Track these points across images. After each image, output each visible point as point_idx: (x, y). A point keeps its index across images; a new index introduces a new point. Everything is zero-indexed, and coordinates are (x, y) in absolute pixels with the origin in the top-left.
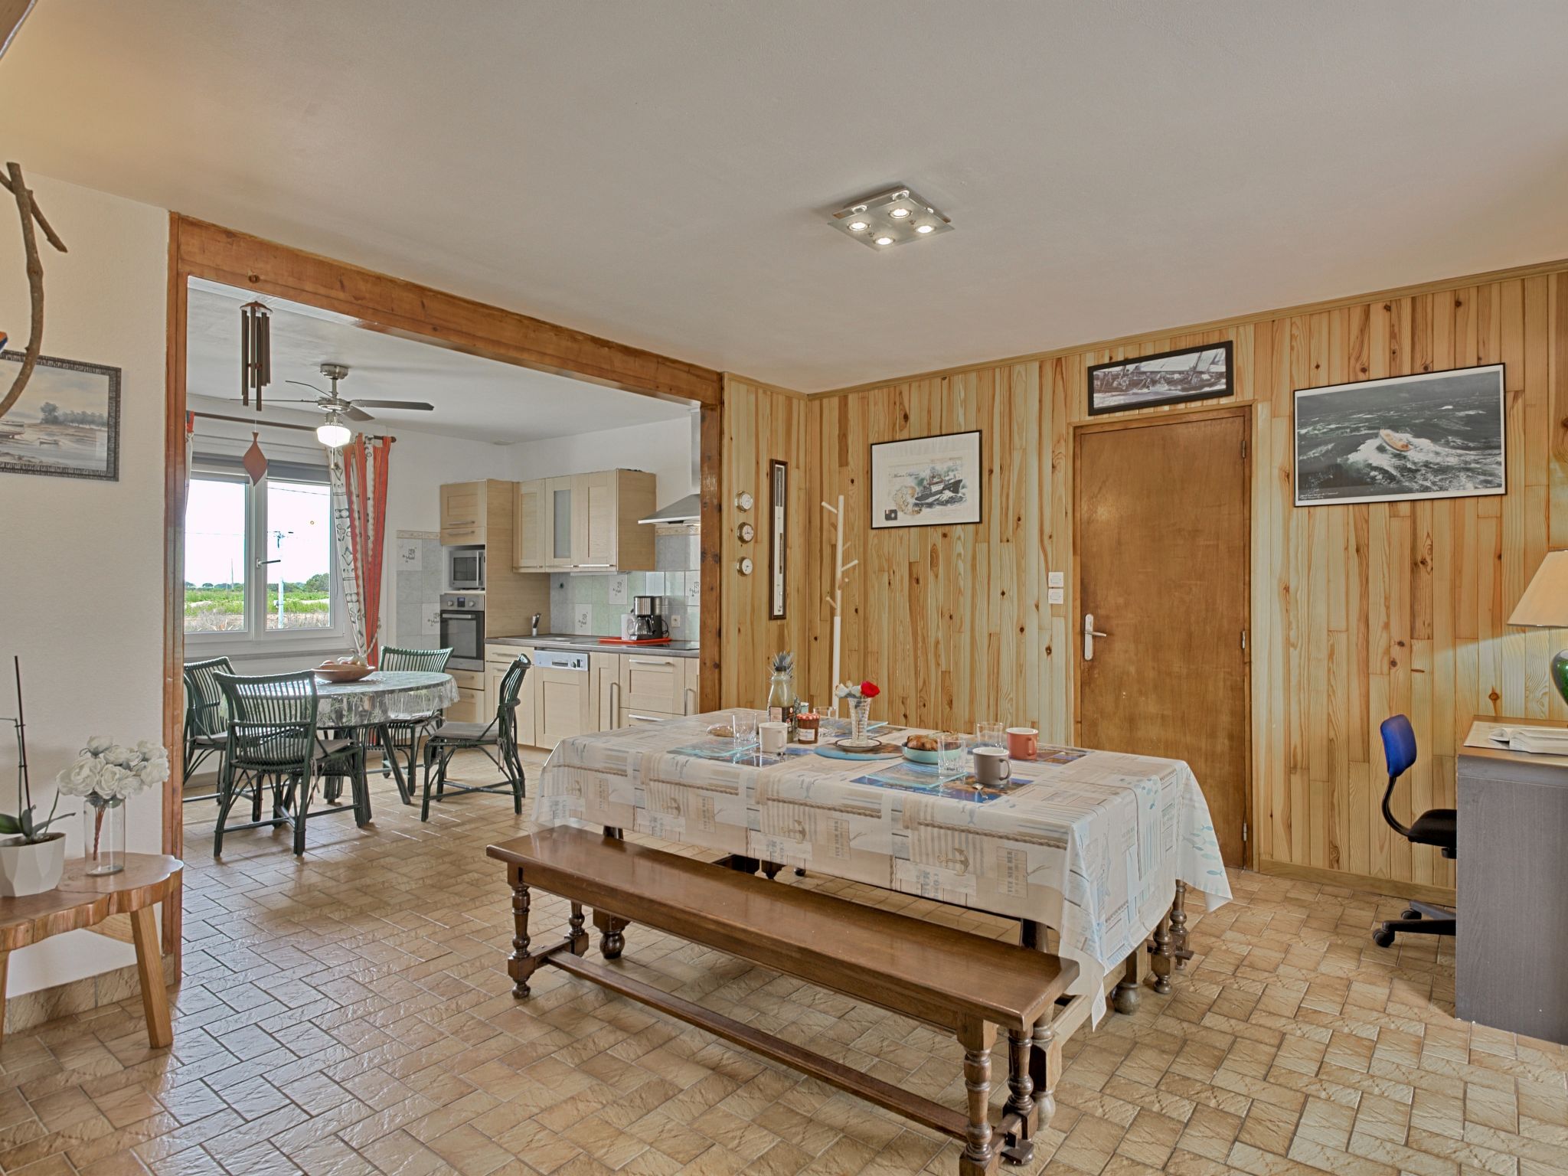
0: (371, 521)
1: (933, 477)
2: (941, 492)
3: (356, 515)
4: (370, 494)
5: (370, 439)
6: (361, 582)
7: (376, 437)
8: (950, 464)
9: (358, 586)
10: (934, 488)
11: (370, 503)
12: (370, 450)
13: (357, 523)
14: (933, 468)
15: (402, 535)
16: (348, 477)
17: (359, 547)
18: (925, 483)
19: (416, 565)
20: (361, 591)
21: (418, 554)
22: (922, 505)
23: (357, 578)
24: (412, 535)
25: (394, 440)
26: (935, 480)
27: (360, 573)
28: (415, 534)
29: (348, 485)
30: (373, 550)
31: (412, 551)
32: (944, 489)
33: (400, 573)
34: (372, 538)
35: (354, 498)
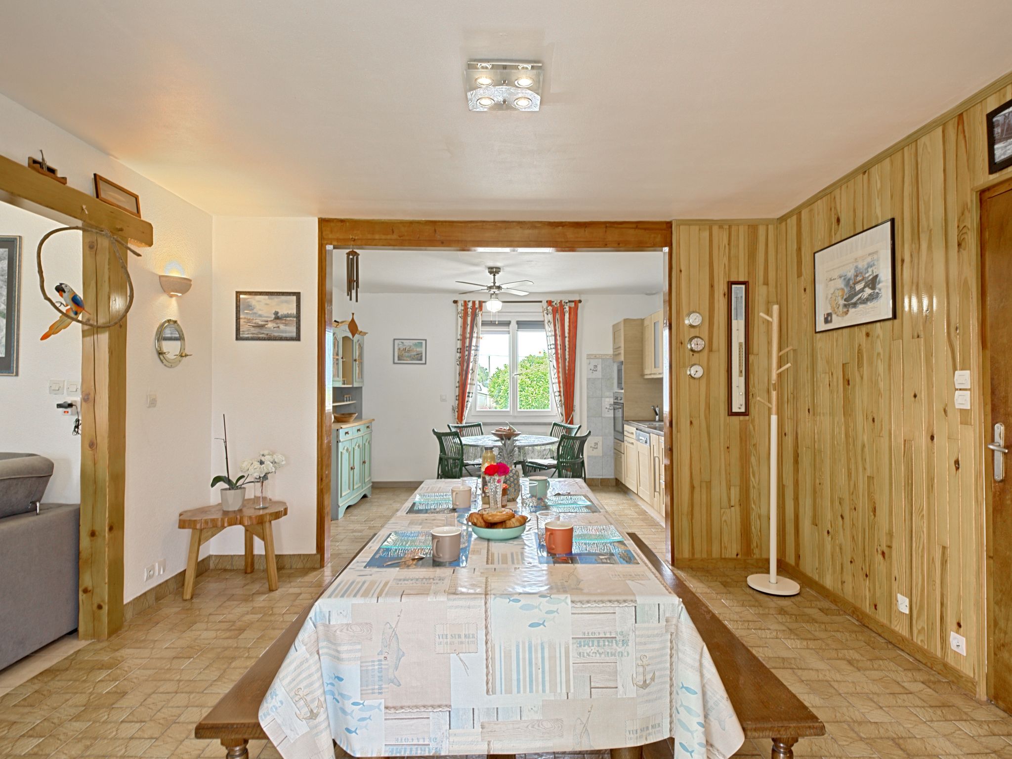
0: (567, 350)
1: (857, 276)
2: (862, 290)
3: (559, 347)
4: (567, 335)
5: (567, 303)
6: (561, 385)
7: (570, 301)
8: (869, 259)
9: (560, 387)
10: (858, 287)
11: (567, 339)
12: (567, 309)
13: (559, 351)
14: (857, 267)
15: (589, 357)
16: (555, 326)
17: (560, 365)
18: (851, 282)
19: (598, 374)
20: (562, 390)
21: (599, 368)
22: (849, 305)
23: (559, 382)
24: (596, 357)
25: (580, 301)
26: (859, 278)
27: (561, 380)
28: (597, 356)
29: (555, 330)
30: (569, 366)
31: (596, 366)
32: (865, 287)
33: (588, 380)
34: (567, 360)
35: (558, 338)
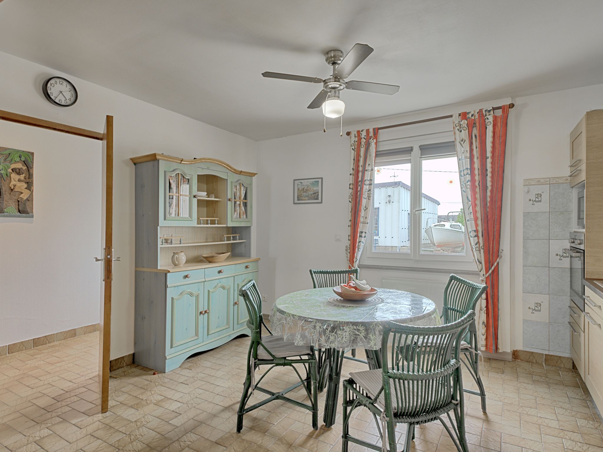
0: (489, 174)
3: (476, 172)
4: (489, 154)
5: (489, 111)
6: (479, 222)
7: (494, 109)
9: (477, 225)
11: (489, 161)
12: (491, 119)
13: (477, 178)
15: (528, 183)
16: (471, 144)
17: (478, 196)
19: (544, 206)
20: (480, 229)
21: (545, 197)
23: (476, 219)
24: (539, 182)
25: (512, 106)
27: (479, 215)
28: (542, 181)
29: (471, 150)
30: (491, 197)
31: (539, 195)
33: (526, 215)
34: (489, 188)
35: (475, 160)
